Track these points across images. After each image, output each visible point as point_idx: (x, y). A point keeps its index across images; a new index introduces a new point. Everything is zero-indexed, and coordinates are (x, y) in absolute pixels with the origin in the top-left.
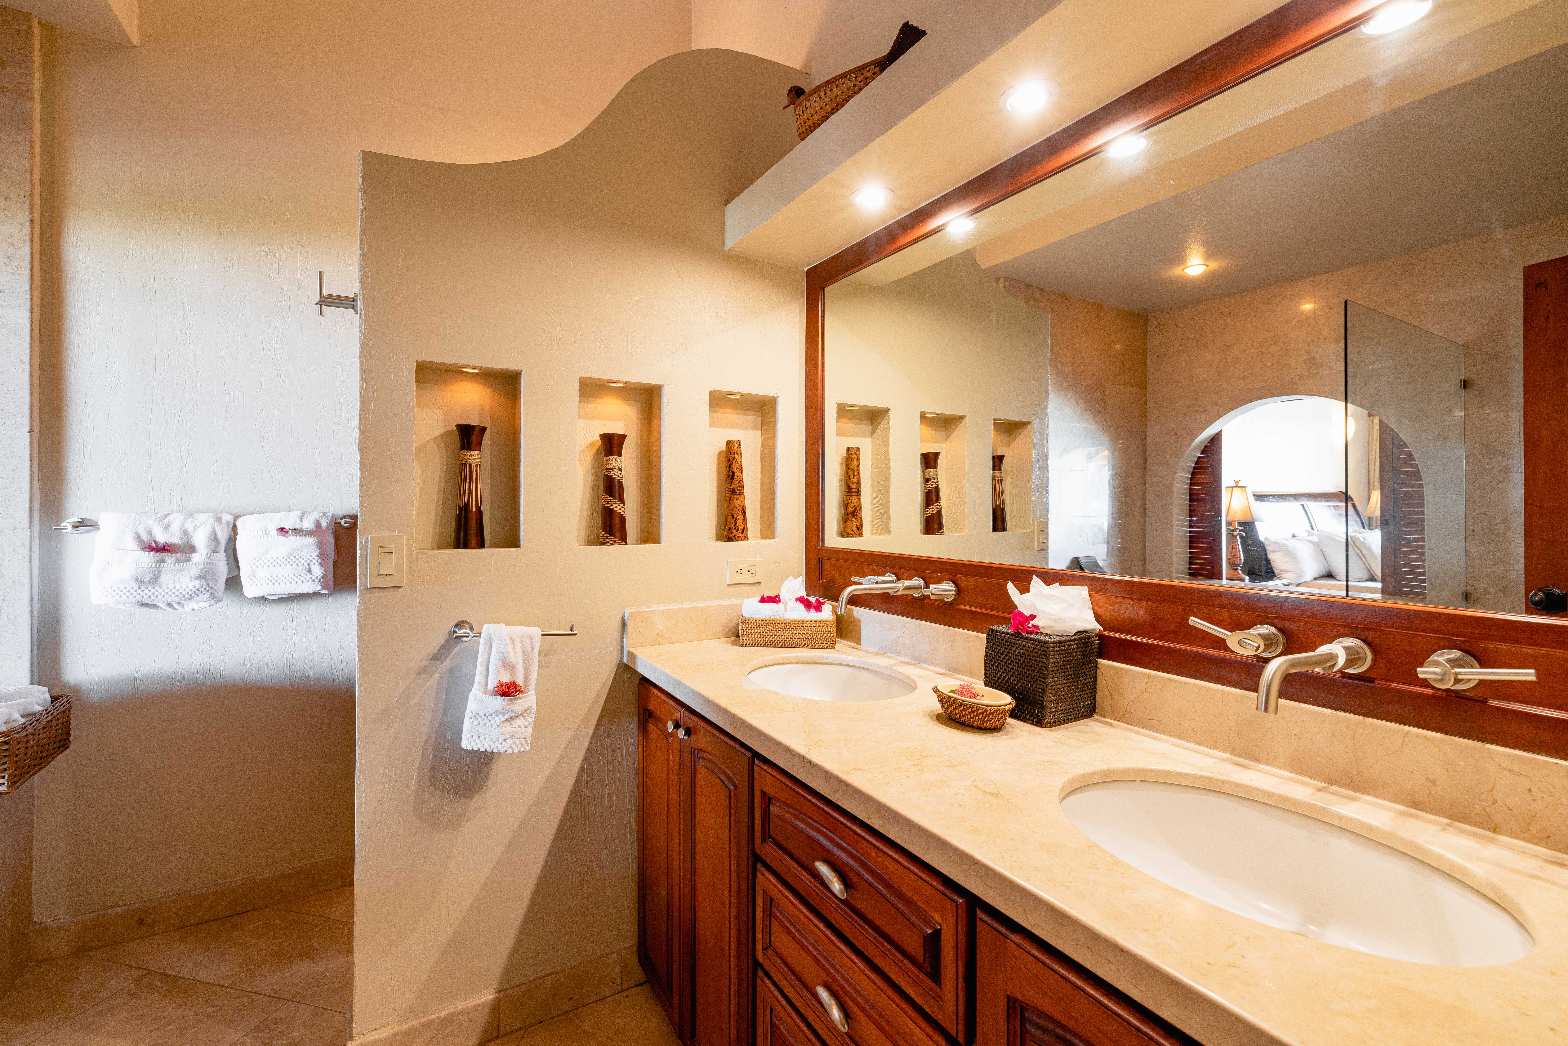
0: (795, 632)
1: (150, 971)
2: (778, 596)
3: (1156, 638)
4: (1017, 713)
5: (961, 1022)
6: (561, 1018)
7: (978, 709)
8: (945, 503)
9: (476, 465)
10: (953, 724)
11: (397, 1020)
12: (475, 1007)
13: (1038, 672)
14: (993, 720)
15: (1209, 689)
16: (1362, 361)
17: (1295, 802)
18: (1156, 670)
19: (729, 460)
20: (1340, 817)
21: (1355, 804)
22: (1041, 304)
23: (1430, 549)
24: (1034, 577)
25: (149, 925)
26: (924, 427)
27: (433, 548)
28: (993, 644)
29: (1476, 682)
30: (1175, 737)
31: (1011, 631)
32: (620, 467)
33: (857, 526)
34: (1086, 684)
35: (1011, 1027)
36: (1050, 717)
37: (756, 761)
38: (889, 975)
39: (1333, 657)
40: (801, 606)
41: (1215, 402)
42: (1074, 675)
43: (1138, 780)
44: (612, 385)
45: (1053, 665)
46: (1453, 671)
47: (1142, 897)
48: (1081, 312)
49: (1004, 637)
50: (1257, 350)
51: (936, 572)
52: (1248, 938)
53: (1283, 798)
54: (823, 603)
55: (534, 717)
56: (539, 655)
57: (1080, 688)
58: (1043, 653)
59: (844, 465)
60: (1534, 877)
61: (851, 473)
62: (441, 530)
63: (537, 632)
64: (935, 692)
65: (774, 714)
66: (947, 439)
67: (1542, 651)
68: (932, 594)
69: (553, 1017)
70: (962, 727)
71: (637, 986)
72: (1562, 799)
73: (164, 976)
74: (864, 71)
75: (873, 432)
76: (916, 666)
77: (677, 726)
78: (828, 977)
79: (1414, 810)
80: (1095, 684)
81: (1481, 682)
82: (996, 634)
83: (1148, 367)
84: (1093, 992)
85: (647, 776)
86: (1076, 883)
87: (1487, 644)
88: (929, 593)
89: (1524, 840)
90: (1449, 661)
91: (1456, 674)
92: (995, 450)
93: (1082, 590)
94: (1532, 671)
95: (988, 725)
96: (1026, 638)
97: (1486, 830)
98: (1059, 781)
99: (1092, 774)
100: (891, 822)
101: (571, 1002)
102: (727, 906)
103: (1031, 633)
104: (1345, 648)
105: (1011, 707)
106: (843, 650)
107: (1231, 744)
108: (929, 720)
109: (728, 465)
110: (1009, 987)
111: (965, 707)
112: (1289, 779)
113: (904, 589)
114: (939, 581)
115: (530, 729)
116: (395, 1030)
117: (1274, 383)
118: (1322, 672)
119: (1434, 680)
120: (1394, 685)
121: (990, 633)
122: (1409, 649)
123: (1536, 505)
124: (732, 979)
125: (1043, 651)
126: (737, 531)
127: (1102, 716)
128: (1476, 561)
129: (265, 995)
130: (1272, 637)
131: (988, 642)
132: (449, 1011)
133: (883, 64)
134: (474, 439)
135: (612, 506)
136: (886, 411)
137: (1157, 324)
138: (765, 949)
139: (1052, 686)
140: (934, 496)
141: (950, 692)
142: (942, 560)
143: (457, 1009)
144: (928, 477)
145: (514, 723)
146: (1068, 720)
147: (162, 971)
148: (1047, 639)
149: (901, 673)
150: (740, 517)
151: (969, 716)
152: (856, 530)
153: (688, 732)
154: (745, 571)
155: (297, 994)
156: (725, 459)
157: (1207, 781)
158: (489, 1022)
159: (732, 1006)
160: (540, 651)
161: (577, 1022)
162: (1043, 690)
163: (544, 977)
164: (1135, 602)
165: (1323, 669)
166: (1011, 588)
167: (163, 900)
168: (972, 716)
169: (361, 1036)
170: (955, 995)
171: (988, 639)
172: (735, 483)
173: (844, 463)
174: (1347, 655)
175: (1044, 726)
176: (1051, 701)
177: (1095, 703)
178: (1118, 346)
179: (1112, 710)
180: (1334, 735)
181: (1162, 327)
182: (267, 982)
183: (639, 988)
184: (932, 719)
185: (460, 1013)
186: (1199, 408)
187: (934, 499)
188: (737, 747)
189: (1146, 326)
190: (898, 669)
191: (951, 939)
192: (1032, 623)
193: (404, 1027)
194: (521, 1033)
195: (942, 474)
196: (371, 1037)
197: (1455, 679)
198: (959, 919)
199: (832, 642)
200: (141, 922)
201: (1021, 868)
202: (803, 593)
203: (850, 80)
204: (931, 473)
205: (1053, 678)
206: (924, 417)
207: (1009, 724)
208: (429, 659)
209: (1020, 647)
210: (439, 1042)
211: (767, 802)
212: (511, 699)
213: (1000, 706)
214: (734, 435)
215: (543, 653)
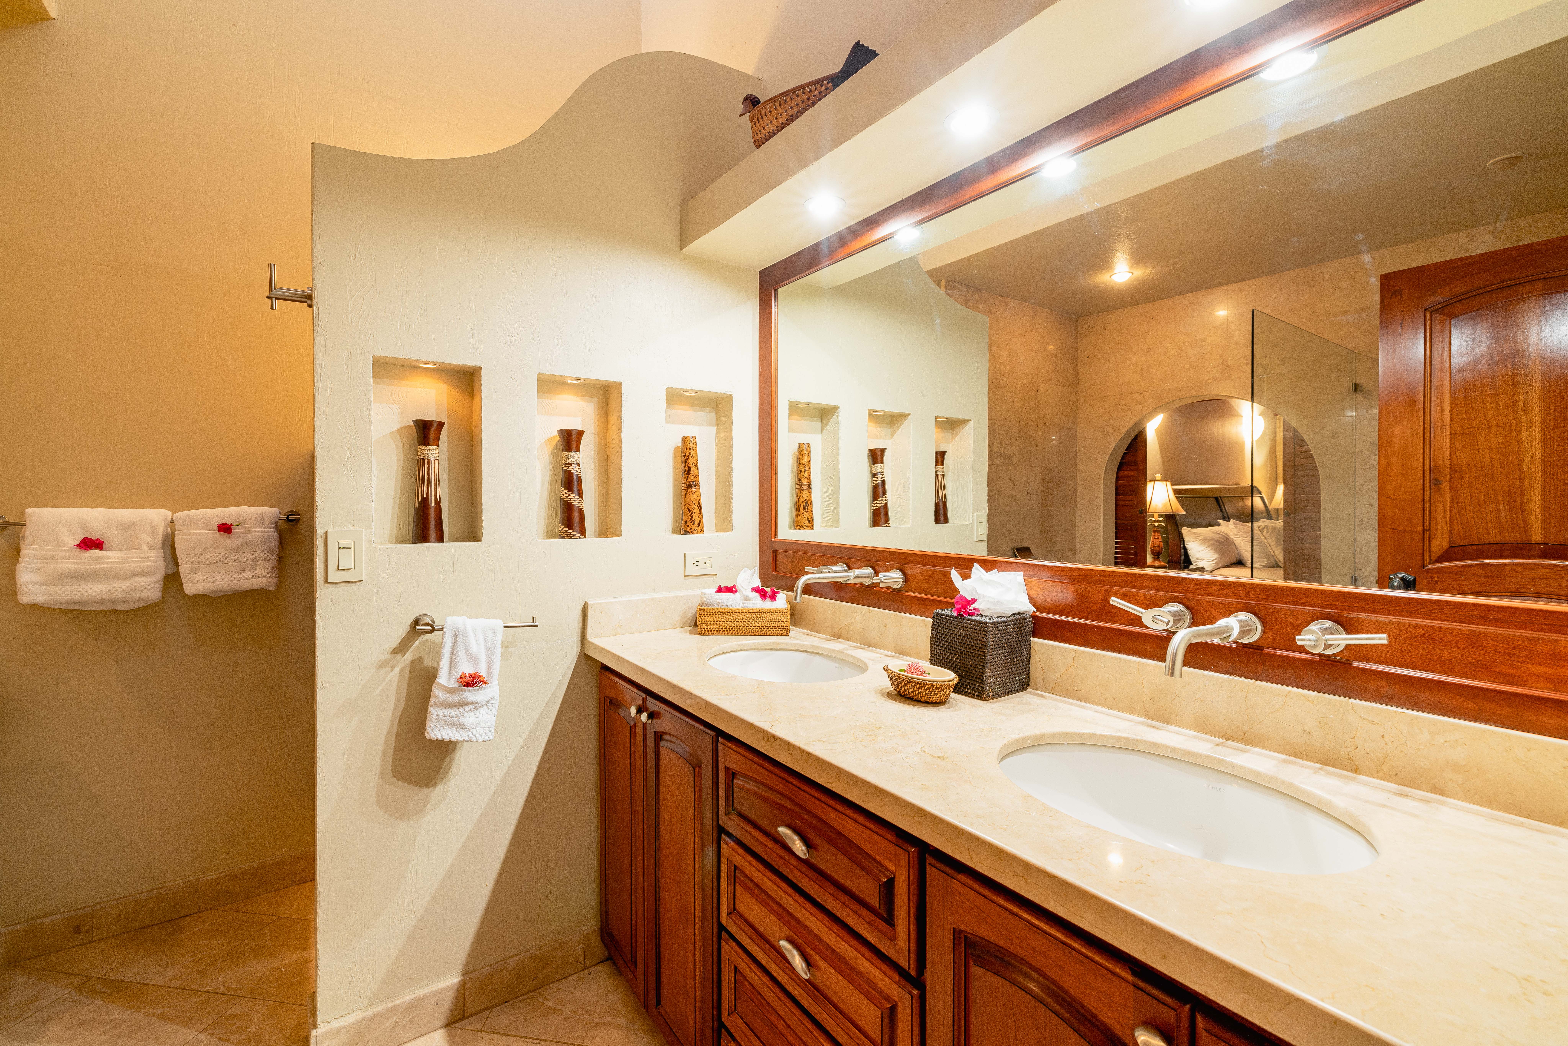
0: (751, 620)
1: (90, 978)
2: (734, 586)
3: (1082, 618)
4: (960, 689)
5: (913, 957)
6: (525, 997)
7: (925, 685)
8: (892, 498)
9: (435, 460)
10: (903, 700)
11: (362, 1007)
12: (440, 991)
13: (978, 651)
14: (939, 695)
15: (1127, 661)
16: (1268, 365)
17: (1197, 755)
18: (1082, 646)
19: (685, 455)
20: (1233, 765)
21: (1246, 755)
22: (980, 306)
23: (1325, 537)
24: (975, 564)
25: (87, 932)
26: (871, 424)
27: (390, 543)
28: (938, 626)
29: (1343, 646)
30: (1099, 705)
31: (955, 614)
32: (578, 462)
33: (808, 518)
34: (1021, 660)
35: (956, 956)
36: (989, 691)
37: (720, 739)
38: (847, 923)
39: (1229, 629)
40: (757, 595)
41: (1139, 401)
42: (1011, 652)
43: (1066, 743)
44: (569, 381)
45: (992, 643)
46: (1324, 638)
47: (1067, 834)
48: (1017, 315)
49: (948, 619)
50: (1176, 354)
51: (885, 561)
52: (1153, 862)
53: (1188, 753)
54: (777, 593)
55: (497, 707)
56: (502, 647)
57: (1016, 664)
58: (984, 633)
59: (796, 460)
60: (1383, 806)
61: (802, 468)
62: (398, 525)
63: (499, 624)
64: (886, 671)
65: (736, 695)
66: (892, 435)
67: (1394, 619)
68: (881, 581)
69: (518, 997)
70: (911, 702)
71: (599, 963)
72: (1407, 742)
73: (108, 982)
74: (818, 86)
75: (823, 428)
76: (866, 650)
77: (640, 711)
78: (791, 932)
79: (1293, 758)
80: (1029, 661)
81: (1347, 646)
82: (941, 617)
83: (1079, 368)
84: (1027, 916)
85: (608, 762)
86: (1013, 826)
87: (1351, 615)
88: (879, 581)
89: (1378, 778)
90: (1322, 629)
91: (1326, 640)
92: (937, 445)
93: (1018, 575)
94: (1384, 636)
95: (934, 699)
96: (968, 620)
97: (1349, 771)
98: (997, 745)
99: (1026, 739)
100: (849, 785)
101: (535, 982)
102: (692, 877)
103: (973, 615)
104: (1239, 621)
105: (955, 682)
106: (798, 636)
107: (1145, 709)
108: (881, 697)
109: (683, 460)
110: (955, 920)
111: (913, 684)
112: (1194, 737)
113: (855, 578)
114: (888, 570)
115: (494, 719)
116: (360, 1017)
117: (1191, 384)
118: (1220, 642)
119: (1309, 646)
120: (1279, 652)
121: (935, 616)
122: (1291, 620)
123: (1389, 498)
124: (697, 945)
125: (983, 631)
126: (693, 524)
127: (1035, 689)
128: (1364, 547)
129: (218, 993)
130: (1180, 613)
131: (933, 624)
132: (414, 996)
133: (837, 80)
134: (432, 434)
135: (570, 500)
136: (836, 408)
137: (1087, 327)
138: (729, 914)
139: (991, 663)
140: (881, 490)
141: (899, 671)
142: (891, 550)
143: (422, 993)
144: (875, 472)
145: (477, 713)
146: (1005, 693)
147: (104, 977)
148: (987, 620)
149: (852, 656)
150: (696, 510)
151: (917, 692)
152: (807, 523)
153: (652, 716)
154: (701, 563)
155: (252, 991)
156: (681, 456)
157: (1125, 741)
158: (455, 1004)
159: (697, 970)
160: (502, 643)
161: (541, 1000)
162: (984, 666)
163: (508, 958)
164: (1064, 585)
165: (1221, 639)
166: (954, 575)
167: (101, 906)
168: (920, 692)
169: (327, 1024)
170: (907, 934)
171: (933, 622)
172: (691, 478)
173: (796, 458)
174: (1241, 627)
175: (984, 699)
176: (990, 677)
177: (1029, 678)
178: (1052, 347)
179: (1044, 683)
180: (1230, 697)
181: (1091, 330)
182: (220, 981)
183: (602, 964)
184: (883, 695)
185: (424, 997)
186: (1124, 407)
187: (881, 493)
188: (701, 727)
189: (1077, 327)
190: (849, 652)
191: (904, 884)
192: (973, 606)
193: (370, 1013)
194: (487, 1013)
195: (888, 469)
196: (335, 1025)
197: (1325, 644)
198: (911, 866)
199: (787, 630)
200: (77, 930)
201: (965, 816)
202: (757, 583)
203: (804, 93)
204: (877, 468)
205: (992, 655)
206: (871, 415)
207: (952, 698)
208: (390, 652)
209: (962, 629)
210: (405, 1026)
211: (731, 777)
212: (475, 690)
213: (945, 682)
214: (690, 431)
215: (506, 646)
